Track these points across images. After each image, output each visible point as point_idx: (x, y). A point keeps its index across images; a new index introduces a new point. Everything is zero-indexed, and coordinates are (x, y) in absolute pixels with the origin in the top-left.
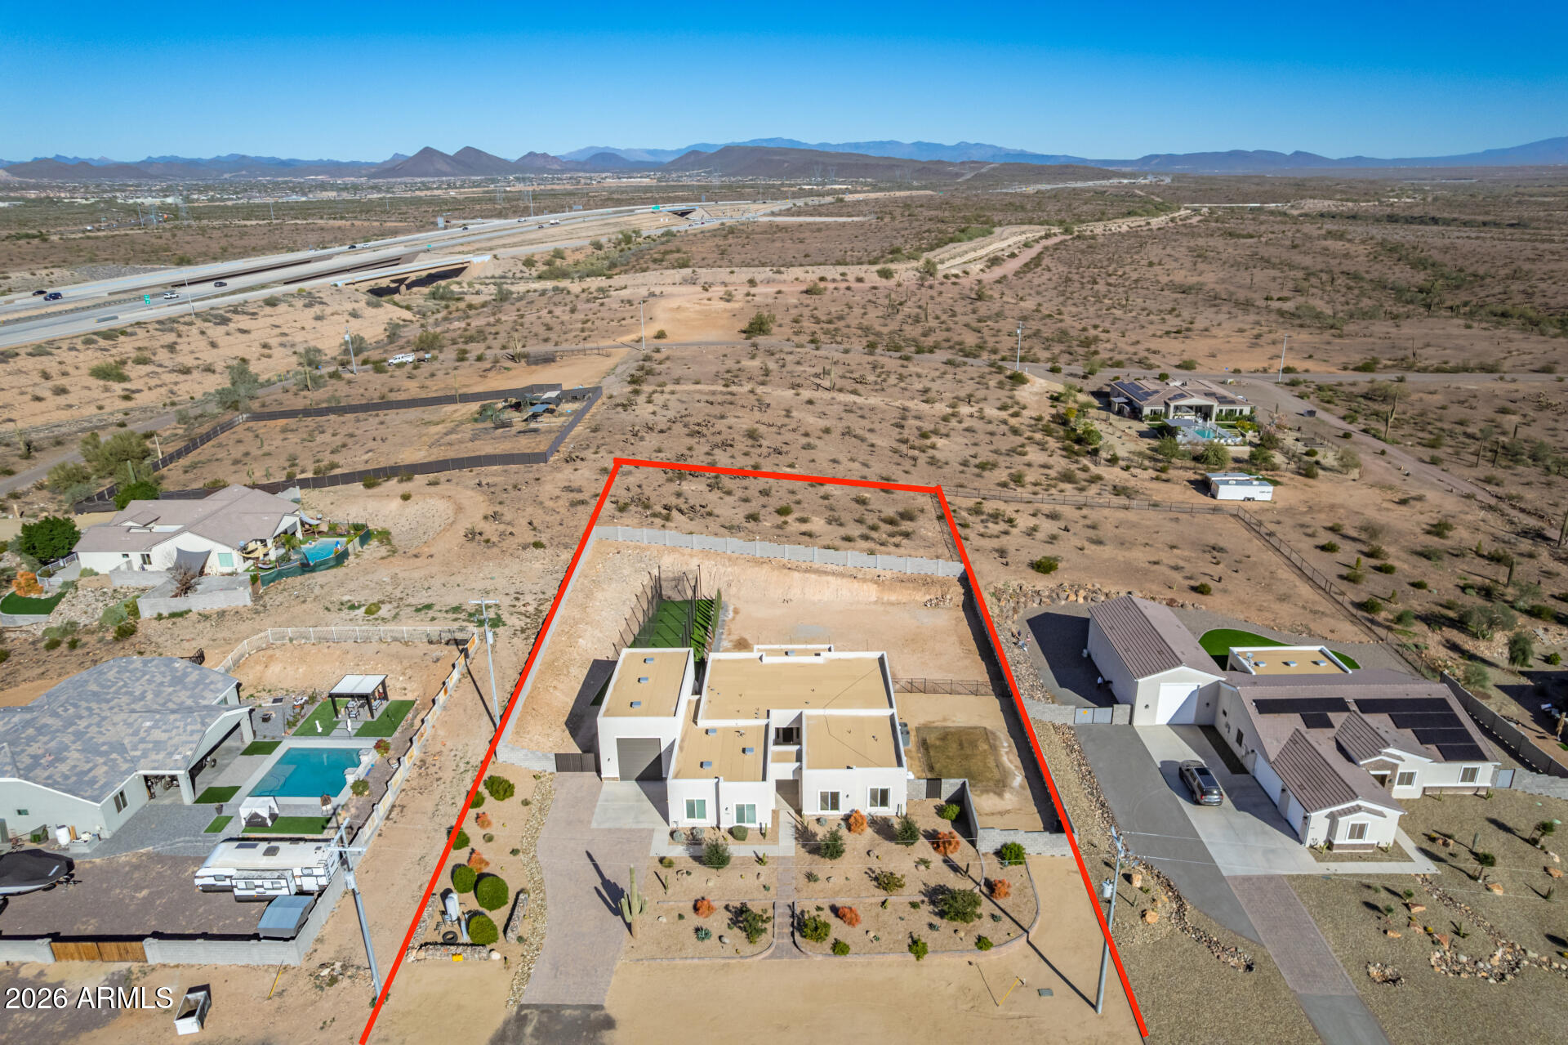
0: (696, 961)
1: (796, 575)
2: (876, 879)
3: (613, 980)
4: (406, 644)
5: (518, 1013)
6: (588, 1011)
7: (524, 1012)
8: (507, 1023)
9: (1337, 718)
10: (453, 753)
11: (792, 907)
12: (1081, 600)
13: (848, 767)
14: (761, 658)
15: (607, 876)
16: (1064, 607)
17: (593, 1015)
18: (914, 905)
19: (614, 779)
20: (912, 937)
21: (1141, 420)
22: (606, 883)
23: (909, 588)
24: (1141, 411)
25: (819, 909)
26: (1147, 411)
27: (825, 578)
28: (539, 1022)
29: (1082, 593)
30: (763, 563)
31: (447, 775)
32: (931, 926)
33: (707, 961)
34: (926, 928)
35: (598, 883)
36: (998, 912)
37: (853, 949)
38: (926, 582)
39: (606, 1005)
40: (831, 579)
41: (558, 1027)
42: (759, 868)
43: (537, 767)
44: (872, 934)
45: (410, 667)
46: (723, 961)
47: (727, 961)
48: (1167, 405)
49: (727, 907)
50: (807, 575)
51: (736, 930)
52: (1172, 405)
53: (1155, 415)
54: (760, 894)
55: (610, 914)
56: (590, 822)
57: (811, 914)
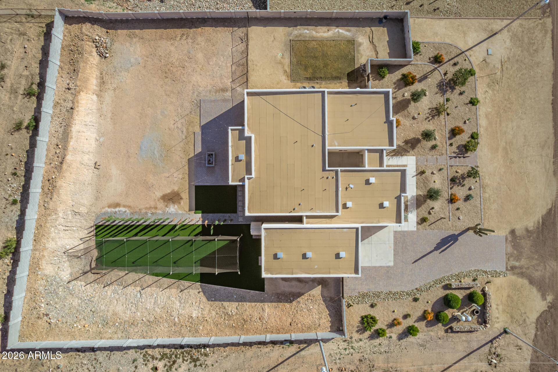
0: (482, 199)
2: (433, 117)
5: (509, 270)
6: (508, 241)
7: (509, 268)
8: (514, 274)
11: (451, 158)
15: (429, 250)
17: (510, 239)
18: (447, 100)
20: (467, 104)
22: (436, 249)
23: (83, 67)
25: (451, 145)
28: (514, 260)
32: (462, 94)
33: (482, 195)
34: (461, 97)
35: (436, 253)
36: (452, 62)
37: (475, 131)
39: (504, 234)
41: (515, 252)
42: (428, 173)
44: (467, 121)
47: (481, 186)
49: (451, 188)
51: (465, 182)
54: (444, 171)
55: (457, 243)
56: (388, 267)
57: (454, 148)
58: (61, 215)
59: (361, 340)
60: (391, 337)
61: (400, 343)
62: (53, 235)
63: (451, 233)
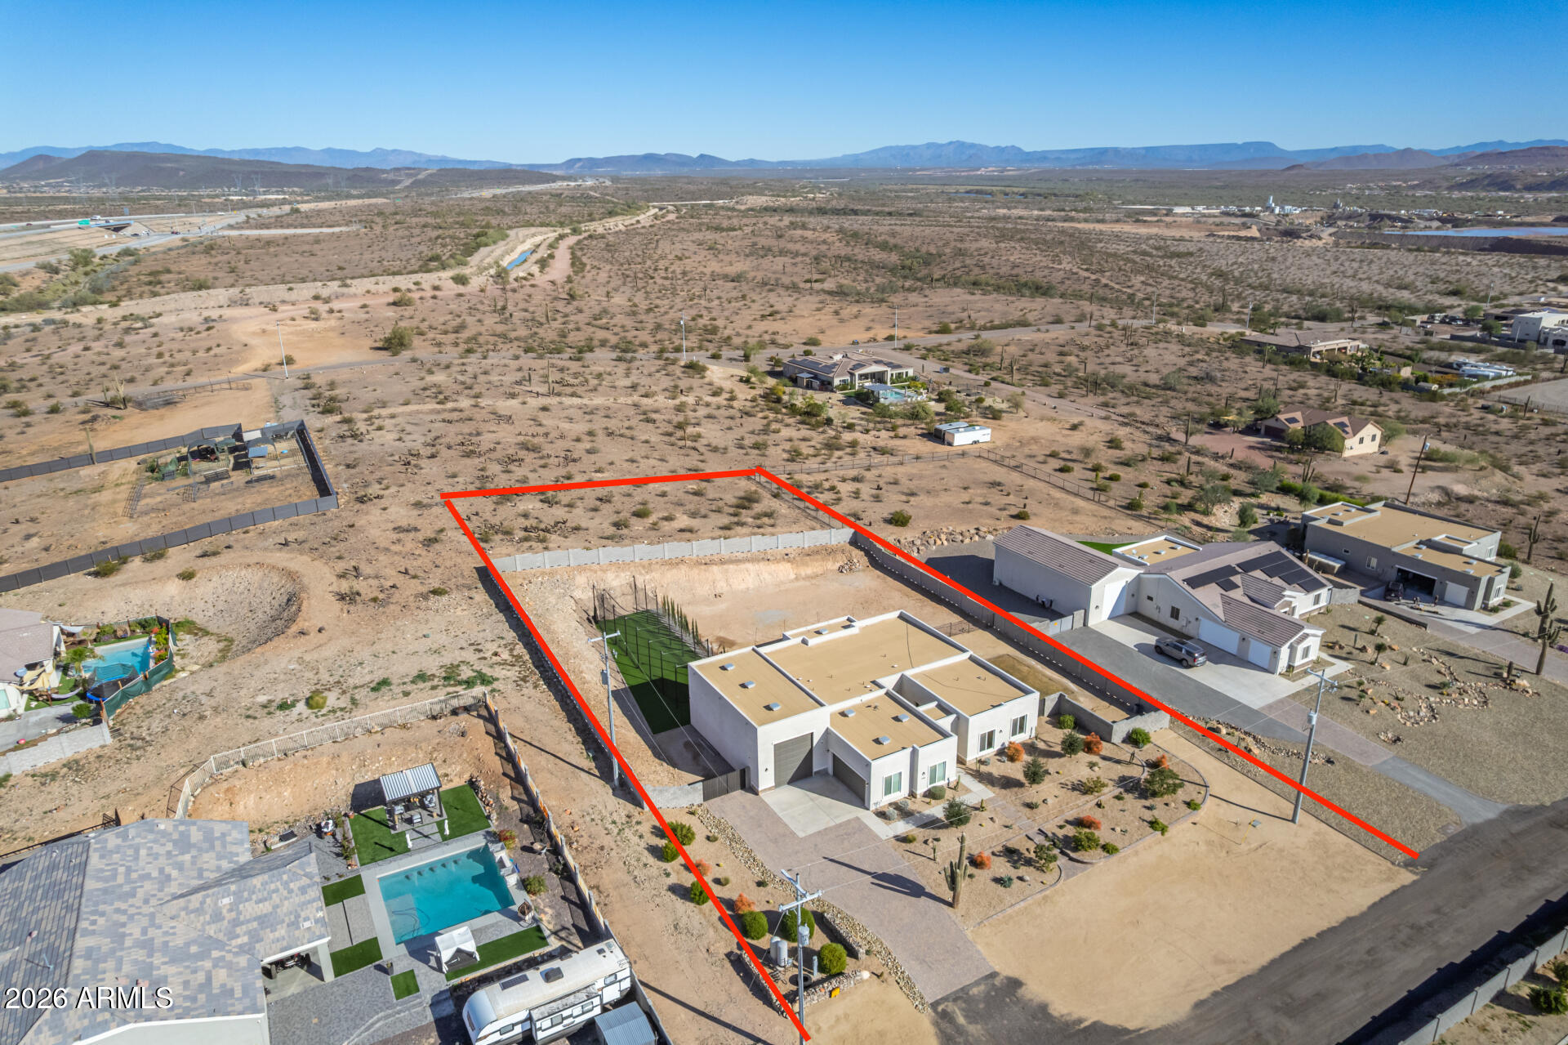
0: (1022, 904)
1: (715, 568)
2: (1075, 789)
3: (979, 947)
4: (404, 727)
5: (935, 1011)
6: (990, 981)
7: (940, 1009)
8: (936, 1024)
9: (1236, 579)
10: (588, 819)
11: (1042, 833)
12: (945, 543)
13: (994, 707)
14: (804, 642)
15: (866, 867)
16: (936, 551)
17: (997, 982)
18: (1119, 798)
19: (770, 789)
20: (1145, 820)
21: (832, 391)
22: (876, 876)
23: (817, 560)
24: (830, 383)
25: (1061, 827)
26: (837, 382)
27: (743, 566)
28: (962, 1010)
29: (943, 537)
30: (677, 564)
31: (607, 841)
32: (1149, 808)
33: (1030, 901)
34: (1146, 810)
35: (870, 878)
37: (1118, 845)
38: (829, 552)
39: (997, 969)
40: (749, 566)
41: (982, 1006)
42: (986, 814)
43: (685, 802)
44: (1118, 829)
45: (435, 749)
46: (1039, 896)
47: (1043, 894)
48: (852, 375)
49: (993, 854)
50: (725, 567)
51: (1023, 868)
52: (857, 373)
53: (844, 386)
54: (1009, 833)
55: (913, 899)
56: (793, 833)
57: (1060, 833)
58: (648, 577)
59: (641, 837)
60: (668, 875)
61: (664, 892)
62: (623, 575)
63: (922, 882)
